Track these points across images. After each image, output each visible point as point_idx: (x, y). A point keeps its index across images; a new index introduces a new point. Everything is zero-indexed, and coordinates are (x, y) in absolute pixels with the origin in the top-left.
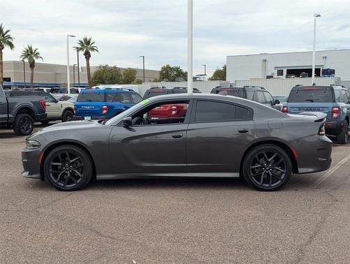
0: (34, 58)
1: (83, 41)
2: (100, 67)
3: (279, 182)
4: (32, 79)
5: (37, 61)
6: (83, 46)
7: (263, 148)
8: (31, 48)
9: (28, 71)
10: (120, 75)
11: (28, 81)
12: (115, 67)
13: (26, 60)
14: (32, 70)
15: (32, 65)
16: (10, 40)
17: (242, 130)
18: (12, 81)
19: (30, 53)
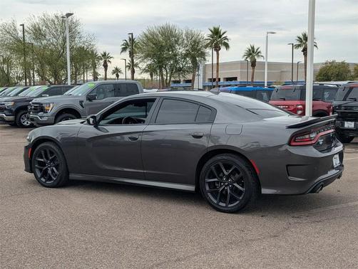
0: (256, 57)
1: (302, 37)
2: (327, 63)
3: (238, 202)
4: (253, 78)
5: (258, 60)
6: (301, 41)
7: (219, 158)
8: (253, 48)
9: (250, 70)
10: (349, 71)
11: (250, 80)
12: (343, 63)
13: (249, 59)
14: (254, 69)
15: (254, 64)
16: (226, 41)
17: (196, 134)
18: (239, 80)
19: (252, 53)
